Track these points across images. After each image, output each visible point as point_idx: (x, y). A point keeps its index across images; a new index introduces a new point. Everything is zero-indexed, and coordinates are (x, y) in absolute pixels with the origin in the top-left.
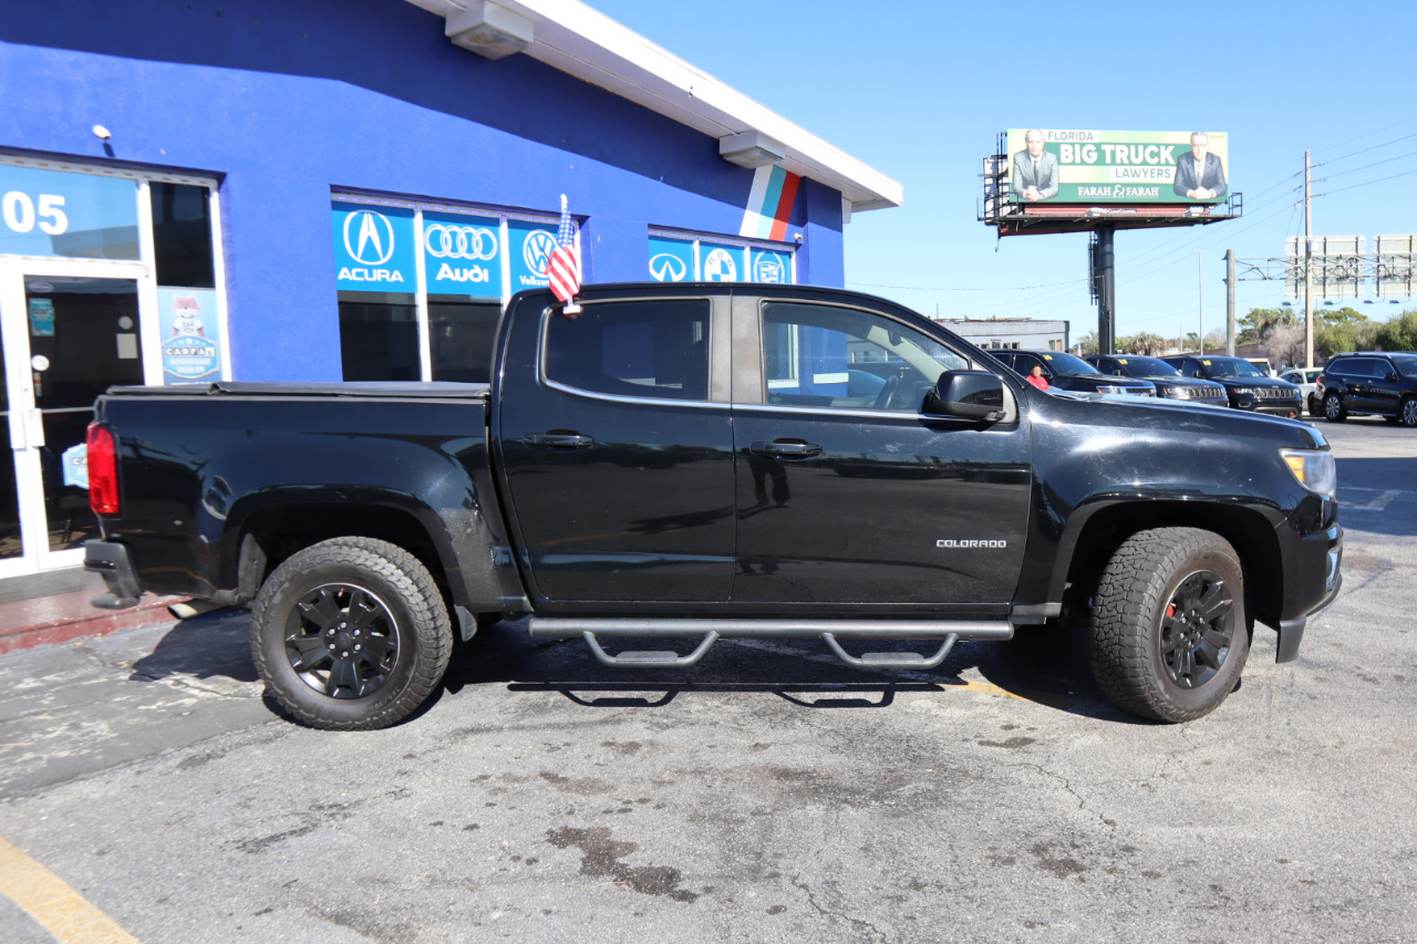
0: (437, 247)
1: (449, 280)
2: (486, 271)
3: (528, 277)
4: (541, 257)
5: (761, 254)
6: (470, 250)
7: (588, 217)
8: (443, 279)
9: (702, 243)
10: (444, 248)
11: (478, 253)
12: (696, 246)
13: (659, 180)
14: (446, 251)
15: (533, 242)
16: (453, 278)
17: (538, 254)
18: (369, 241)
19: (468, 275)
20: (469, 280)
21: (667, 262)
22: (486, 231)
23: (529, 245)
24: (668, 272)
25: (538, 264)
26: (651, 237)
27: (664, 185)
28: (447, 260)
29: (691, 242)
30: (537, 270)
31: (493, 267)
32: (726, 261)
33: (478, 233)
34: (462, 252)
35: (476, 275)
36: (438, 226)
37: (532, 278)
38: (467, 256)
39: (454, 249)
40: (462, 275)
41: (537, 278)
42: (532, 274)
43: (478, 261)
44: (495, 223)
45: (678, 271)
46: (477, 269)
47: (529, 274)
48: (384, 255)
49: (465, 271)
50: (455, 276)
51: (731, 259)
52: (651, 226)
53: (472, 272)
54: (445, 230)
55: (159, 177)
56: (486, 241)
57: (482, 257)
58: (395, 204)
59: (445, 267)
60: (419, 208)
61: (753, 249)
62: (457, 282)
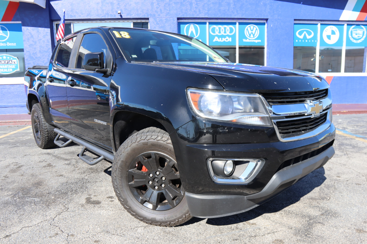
0: (214, 32)
1: (217, 41)
2: (230, 38)
3: (246, 39)
4: (251, 33)
5: (353, 26)
6: (225, 32)
7: (268, 19)
8: (215, 41)
9: (321, 24)
10: (216, 32)
11: (228, 33)
12: (319, 25)
13: (300, 3)
14: (217, 33)
15: (249, 29)
16: (219, 41)
17: (250, 32)
18: (192, 32)
19: (224, 40)
20: (224, 41)
21: (305, 32)
22: (231, 26)
23: (247, 29)
24: (305, 36)
25: (250, 35)
26: (295, 24)
27: (303, 5)
28: (217, 36)
29: (317, 24)
30: (250, 37)
31: (233, 37)
32: (334, 30)
33: (228, 27)
34: (222, 33)
35: (227, 40)
36: (214, 26)
37: (248, 39)
38: (224, 34)
39: (220, 32)
40: (222, 40)
41: (249, 39)
42: (248, 38)
43: (228, 36)
44: (235, 24)
45: (310, 34)
46: (227, 38)
47: (246, 38)
48: (196, 35)
49: (223, 39)
50: (220, 40)
51: (337, 29)
52: (295, 20)
53: (226, 39)
54: (216, 27)
55: (135, 21)
56: (231, 29)
57: (230, 34)
58: (200, 21)
59: (216, 38)
60: (208, 21)
61: (348, 25)
62: (220, 42)
